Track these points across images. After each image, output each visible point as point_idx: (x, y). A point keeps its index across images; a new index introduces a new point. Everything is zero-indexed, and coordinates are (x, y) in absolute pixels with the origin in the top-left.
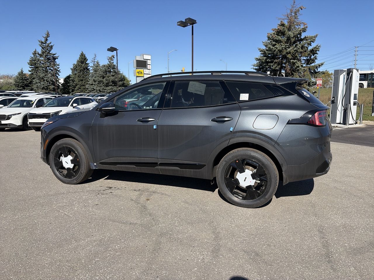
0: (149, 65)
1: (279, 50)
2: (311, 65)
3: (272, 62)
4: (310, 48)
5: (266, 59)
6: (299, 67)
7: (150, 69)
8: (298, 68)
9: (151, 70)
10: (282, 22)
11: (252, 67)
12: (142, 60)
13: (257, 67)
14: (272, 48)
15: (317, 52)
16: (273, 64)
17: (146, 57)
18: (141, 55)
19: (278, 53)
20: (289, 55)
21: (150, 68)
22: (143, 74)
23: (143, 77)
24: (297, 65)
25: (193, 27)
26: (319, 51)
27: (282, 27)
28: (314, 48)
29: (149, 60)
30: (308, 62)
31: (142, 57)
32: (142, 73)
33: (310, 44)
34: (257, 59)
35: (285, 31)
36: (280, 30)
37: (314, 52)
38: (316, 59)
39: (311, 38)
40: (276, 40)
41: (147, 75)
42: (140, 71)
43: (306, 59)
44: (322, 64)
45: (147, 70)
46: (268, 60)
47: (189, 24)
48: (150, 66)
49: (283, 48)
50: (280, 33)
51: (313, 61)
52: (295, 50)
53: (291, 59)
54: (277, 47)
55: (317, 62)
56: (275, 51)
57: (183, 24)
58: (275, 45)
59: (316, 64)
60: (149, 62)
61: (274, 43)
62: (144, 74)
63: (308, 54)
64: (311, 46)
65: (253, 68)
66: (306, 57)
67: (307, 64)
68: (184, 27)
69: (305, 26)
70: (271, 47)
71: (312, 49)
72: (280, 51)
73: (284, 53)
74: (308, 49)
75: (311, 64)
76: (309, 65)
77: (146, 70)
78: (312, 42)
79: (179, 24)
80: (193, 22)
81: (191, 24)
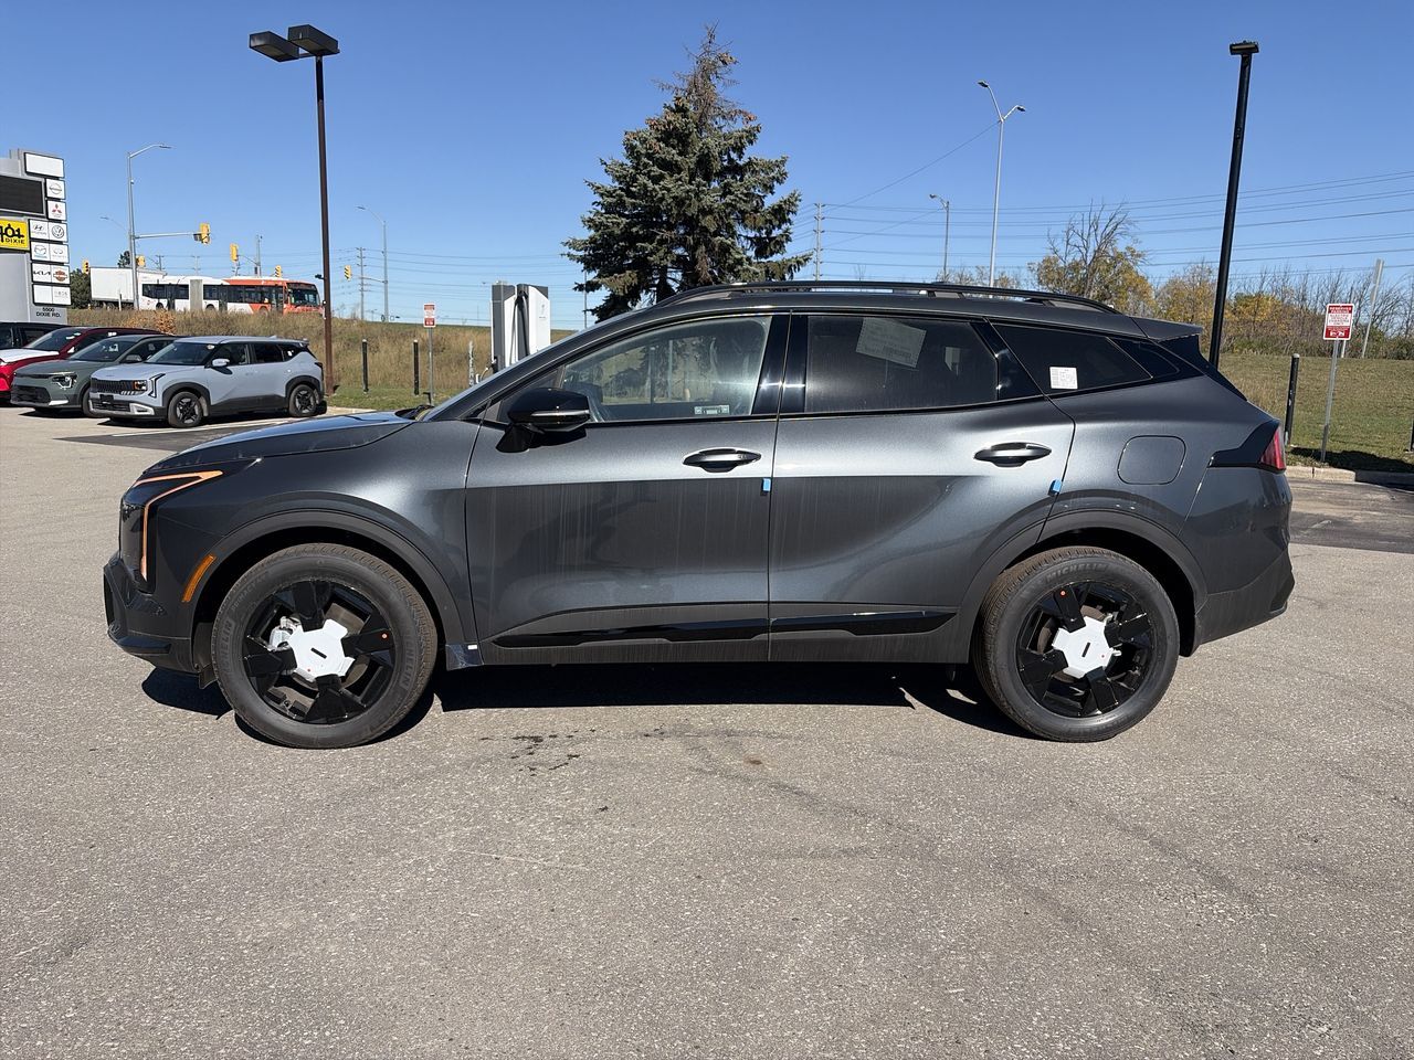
0: (58, 200)
1: (677, 197)
2: (770, 259)
3: (649, 238)
4: (770, 201)
5: (630, 225)
6: (742, 265)
7: (59, 221)
8: (739, 267)
9: (64, 226)
10: (678, 99)
11: (567, 250)
12: (21, 175)
13: (582, 253)
14: (654, 189)
15: (790, 216)
16: (654, 244)
17: (37, 164)
18: (14, 153)
19: (671, 210)
20: (708, 217)
21: (63, 217)
22: (26, 239)
23: (25, 252)
24: (738, 256)
25: (319, 66)
26: (794, 213)
27: (679, 115)
28: (785, 202)
29: (57, 178)
30: (763, 247)
31: (20, 163)
32: (19, 236)
33: (770, 189)
34: (591, 223)
35: (690, 133)
36: (675, 128)
37: (781, 214)
38: (788, 239)
39: (769, 167)
40: (664, 160)
41: (46, 245)
42: (9, 227)
43: (755, 237)
44: (805, 260)
45: (44, 224)
46: (634, 230)
47: (302, 51)
48: (61, 206)
49: (688, 192)
50: (674, 136)
51: (779, 245)
52: (728, 205)
53: (716, 234)
54: (670, 186)
55: (792, 251)
56: (662, 199)
57: (279, 48)
58: (661, 177)
59: (787, 256)
60: (54, 189)
61: (656, 170)
62: (32, 240)
63: (766, 221)
64: (772, 193)
65: (569, 255)
66: (753, 228)
67: (759, 254)
68: (279, 59)
69: (754, 124)
70: (650, 184)
71: (780, 206)
72: (679, 202)
73: (693, 211)
74: (763, 203)
75: (772, 254)
76: (766, 258)
77: (40, 223)
78: (775, 183)
79: (258, 43)
80: (322, 46)
81: (312, 53)
